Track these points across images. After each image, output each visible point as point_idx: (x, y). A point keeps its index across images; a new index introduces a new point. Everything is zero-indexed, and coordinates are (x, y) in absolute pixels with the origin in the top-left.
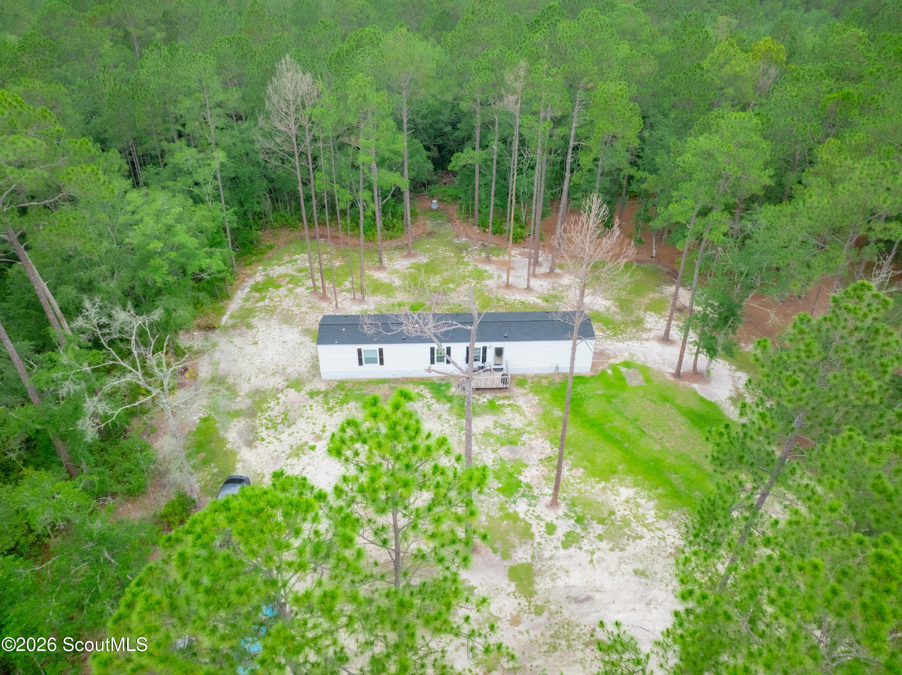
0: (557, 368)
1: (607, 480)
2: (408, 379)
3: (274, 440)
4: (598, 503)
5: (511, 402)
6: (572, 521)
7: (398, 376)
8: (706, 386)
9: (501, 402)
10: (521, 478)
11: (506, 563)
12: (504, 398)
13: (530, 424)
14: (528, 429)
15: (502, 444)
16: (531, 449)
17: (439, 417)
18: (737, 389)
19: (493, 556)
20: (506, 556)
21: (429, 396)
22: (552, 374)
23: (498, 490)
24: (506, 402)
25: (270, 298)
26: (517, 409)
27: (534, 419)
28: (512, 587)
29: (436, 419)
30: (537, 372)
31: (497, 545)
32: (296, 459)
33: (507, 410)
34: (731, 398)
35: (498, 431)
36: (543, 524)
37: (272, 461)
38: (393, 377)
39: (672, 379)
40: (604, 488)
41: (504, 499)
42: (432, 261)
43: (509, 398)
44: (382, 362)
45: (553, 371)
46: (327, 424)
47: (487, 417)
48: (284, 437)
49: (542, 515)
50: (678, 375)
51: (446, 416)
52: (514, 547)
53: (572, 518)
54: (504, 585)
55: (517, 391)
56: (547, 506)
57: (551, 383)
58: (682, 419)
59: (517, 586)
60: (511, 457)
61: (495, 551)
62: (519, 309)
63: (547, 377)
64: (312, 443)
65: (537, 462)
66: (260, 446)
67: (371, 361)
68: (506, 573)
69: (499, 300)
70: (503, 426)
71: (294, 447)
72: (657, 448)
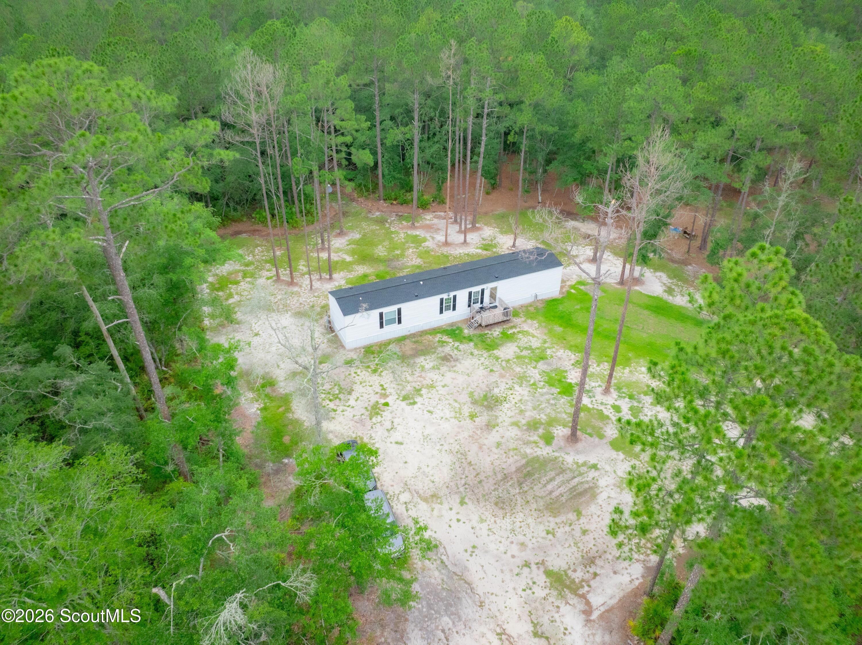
0: (536, 296)
1: (629, 366)
2: (422, 332)
3: (345, 408)
4: (634, 382)
5: (518, 329)
6: (627, 400)
7: (413, 332)
8: (644, 287)
9: (511, 331)
10: (569, 381)
11: (604, 441)
12: (512, 328)
13: (545, 342)
14: (546, 345)
15: (537, 362)
16: (560, 359)
17: (472, 354)
18: (665, 284)
19: (592, 439)
20: (601, 437)
21: (450, 340)
22: (534, 302)
23: (559, 393)
24: (515, 330)
25: (237, 294)
26: (526, 333)
27: (545, 338)
28: (621, 456)
29: (470, 356)
30: (521, 303)
31: (589, 431)
32: (379, 417)
33: (520, 336)
34: (665, 291)
35: (525, 353)
36: (609, 407)
37: (358, 425)
38: (408, 333)
39: (619, 287)
40: (630, 371)
41: (569, 398)
42: (364, 235)
43: (514, 327)
44: (400, 322)
45: (531, 300)
46: (382, 383)
47: (509, 345)
48: (352, 402)
49: (604, 401)
50: (622, 282)
51: (476, 352)
52: (601, 428)
53: (625, 397)
54: (615, 456)
55: (516, 321)
56: (602, 394)
57: (536, 309)
58: (646, 312)
59: (624, 453)
60: (549, 368)
61: (591, 435)
62: (467, 259)
63: (530, 305)
64: (383, 401)
65: (571, 367)
66: (336, 416)
67: (391, 322)
68: (610, 447)
69: (447, 257)
70: (526, 348)
71: (369, 408)
72: (644, 336)
